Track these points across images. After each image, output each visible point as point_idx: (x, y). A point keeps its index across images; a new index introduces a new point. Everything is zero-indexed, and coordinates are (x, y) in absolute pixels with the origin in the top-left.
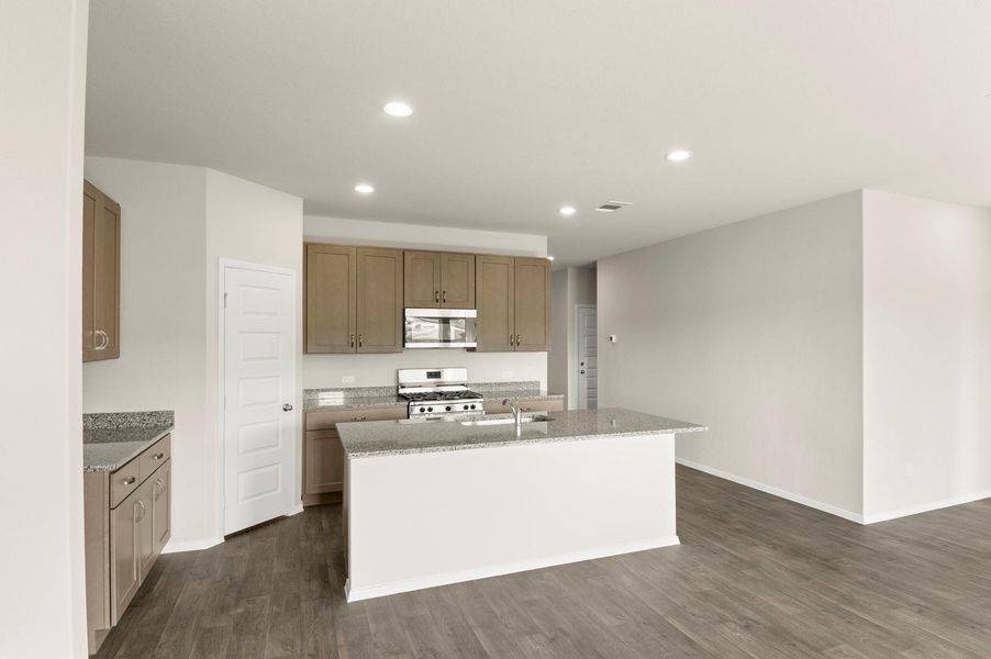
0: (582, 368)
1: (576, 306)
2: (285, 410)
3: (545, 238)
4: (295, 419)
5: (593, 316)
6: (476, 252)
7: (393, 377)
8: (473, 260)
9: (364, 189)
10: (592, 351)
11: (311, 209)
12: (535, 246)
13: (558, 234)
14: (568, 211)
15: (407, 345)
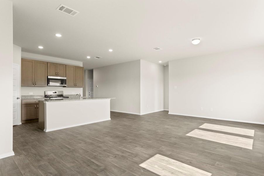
0: (89, 94)
1: (88, 79)
2: (17, 99)
3: (82, 63)
4: (19, 101)
5: (93, 82)
6: (66, 64)
7: (44, 93)
8: (65, 66)
9: (41, 47)
10: (92, 90)
11: (23, 50)
12: (80, 64)
13: (85, 61)
14: (89, 57)
15: (49, 85)
